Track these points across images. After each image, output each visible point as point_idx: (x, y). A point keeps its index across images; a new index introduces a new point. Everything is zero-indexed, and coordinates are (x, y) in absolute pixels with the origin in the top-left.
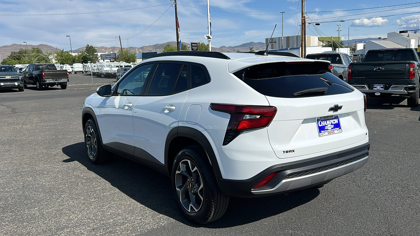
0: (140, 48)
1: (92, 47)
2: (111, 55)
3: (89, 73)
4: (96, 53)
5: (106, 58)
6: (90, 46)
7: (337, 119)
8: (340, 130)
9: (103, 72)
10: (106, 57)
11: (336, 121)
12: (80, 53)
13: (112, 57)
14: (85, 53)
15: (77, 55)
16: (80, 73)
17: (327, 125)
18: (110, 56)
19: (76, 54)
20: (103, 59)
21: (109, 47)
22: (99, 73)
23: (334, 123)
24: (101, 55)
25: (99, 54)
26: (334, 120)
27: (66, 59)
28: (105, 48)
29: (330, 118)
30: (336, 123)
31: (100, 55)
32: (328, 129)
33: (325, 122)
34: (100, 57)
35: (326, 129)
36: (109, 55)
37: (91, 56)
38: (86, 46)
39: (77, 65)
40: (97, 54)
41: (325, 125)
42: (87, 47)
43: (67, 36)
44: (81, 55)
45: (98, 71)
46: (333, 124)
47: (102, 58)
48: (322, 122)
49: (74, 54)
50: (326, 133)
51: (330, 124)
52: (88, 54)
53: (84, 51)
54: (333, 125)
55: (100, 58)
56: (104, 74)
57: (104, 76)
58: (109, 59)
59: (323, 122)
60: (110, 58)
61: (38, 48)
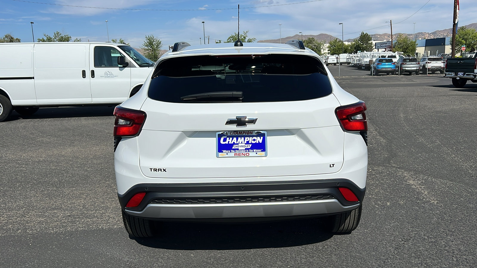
0: (431, 34)
1: (367, 35)
2: (387, 43)
3: (351, 64)
4: (371, 42)
5: (381, 47)
6: (365, 33)
7: (262, 138)
8: (264, 153)
9: (363, 63)
10: (381, 45)
11: (259, 140)
12: (353, 43)
13: (388, 45)
14: (359, 42)
15: (350, 44)
16: (345, 64)
17: (238, 143)
18: (385, 45)
19: (350, 43)
20: (378, 48)
22: (359, 64)
23: (253, 142)
24: (375, 43)
25: (374, 42)
26: (255, 138)
27: (338, 49)
28: (388, 35)
29: (247, 135)
30: (257, 142)
31: (375, 44)
32: (238, 149)
33: (235, 139)
34: (375, 46)
35: (233, 148)
36: (385, 44)
37: (365, 45)
38: (361, 35)
39: (343, 56)
40: (372, 43)
41: (232, 143)
42: (362, 35)
43: (339, 24)
44: (354, 44)
45: (358, 62)
46: (250, 142)
47: (376, 46)
48: (228, 139)
49: (346, 43)
50: (232, 154)
51: (243, 142)
52: (362, 42)
53: (357, 40)
54: (251, 145)
55: (374, 47)
56: (364, 65)
57: (364, 68)
58: (385, 48)
59: (231, 138)
60: (386, 46)
61: (313, 39)
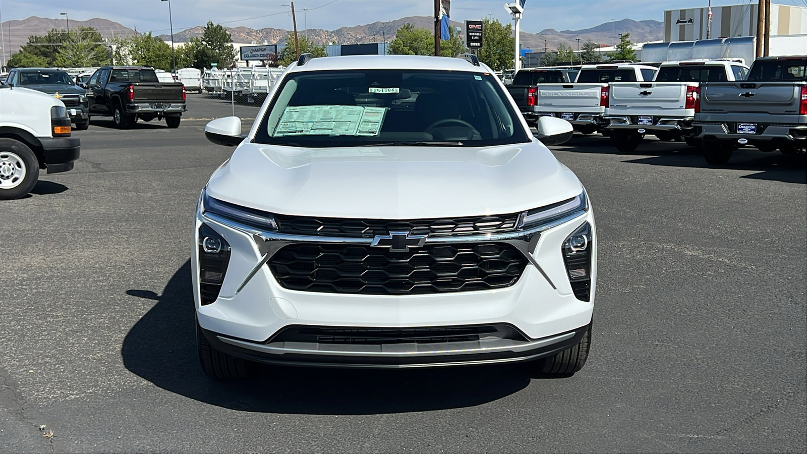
0: (332, 33)
1: (221, 28)
2: (265, 50)
3: (216, 91)
4: (229, 44)
5: (254, 57)
6: (215, 25)
9: (253, 91)
10: (254, 53)
12: (190, 43)
13: (267, 54)
14: (204, 43)
15: (184, 47)
16: (193, 92)
18: (262, 53)
19: (182, 45)
20: (246, 59)
21: (256, 29)
22: (243, 93)
24: (241, 48)
25: (237, 46)
27: (156, 57)
28: (247, 30)
31: (238, 49)
34: (239, 54)
36: (262, 50)
37: (218, 51)
38: (206, 27)
39: (187, 73)
40: (232, 46)
42: (208, 27)
44: (193, 48)
45: (239, 89)
47: (243, 55)
49: (176, 46)
52: (209, 45)
53: (199, 38)
55: (238, 56)
56: (255, 95)
57: (253, 101)
58: (261, 60)
60: (263, 55)
61: (91, 29)
